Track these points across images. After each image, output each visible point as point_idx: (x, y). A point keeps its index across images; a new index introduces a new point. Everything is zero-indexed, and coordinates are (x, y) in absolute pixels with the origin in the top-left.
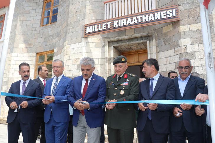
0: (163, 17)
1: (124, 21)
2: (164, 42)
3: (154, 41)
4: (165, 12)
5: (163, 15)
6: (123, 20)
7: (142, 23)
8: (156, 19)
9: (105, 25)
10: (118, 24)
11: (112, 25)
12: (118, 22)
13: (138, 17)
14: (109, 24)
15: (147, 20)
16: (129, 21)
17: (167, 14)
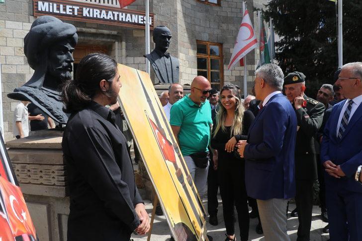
0: (140, 22)
1: (97, 12)
2: (133, 46)
3: (124, 43)
4: (142, 17)
5: (140, 19)
6: (97, 10)
7: (118, 21)
8: (133, 21)
9: (70, 8)
10: (89, 12)
11: (80, 11)
12: (89, 10)
13: (114, 13)
14: (76, 8)
15: (124, 20)
16: (103, 15)
17: (144, 20)
